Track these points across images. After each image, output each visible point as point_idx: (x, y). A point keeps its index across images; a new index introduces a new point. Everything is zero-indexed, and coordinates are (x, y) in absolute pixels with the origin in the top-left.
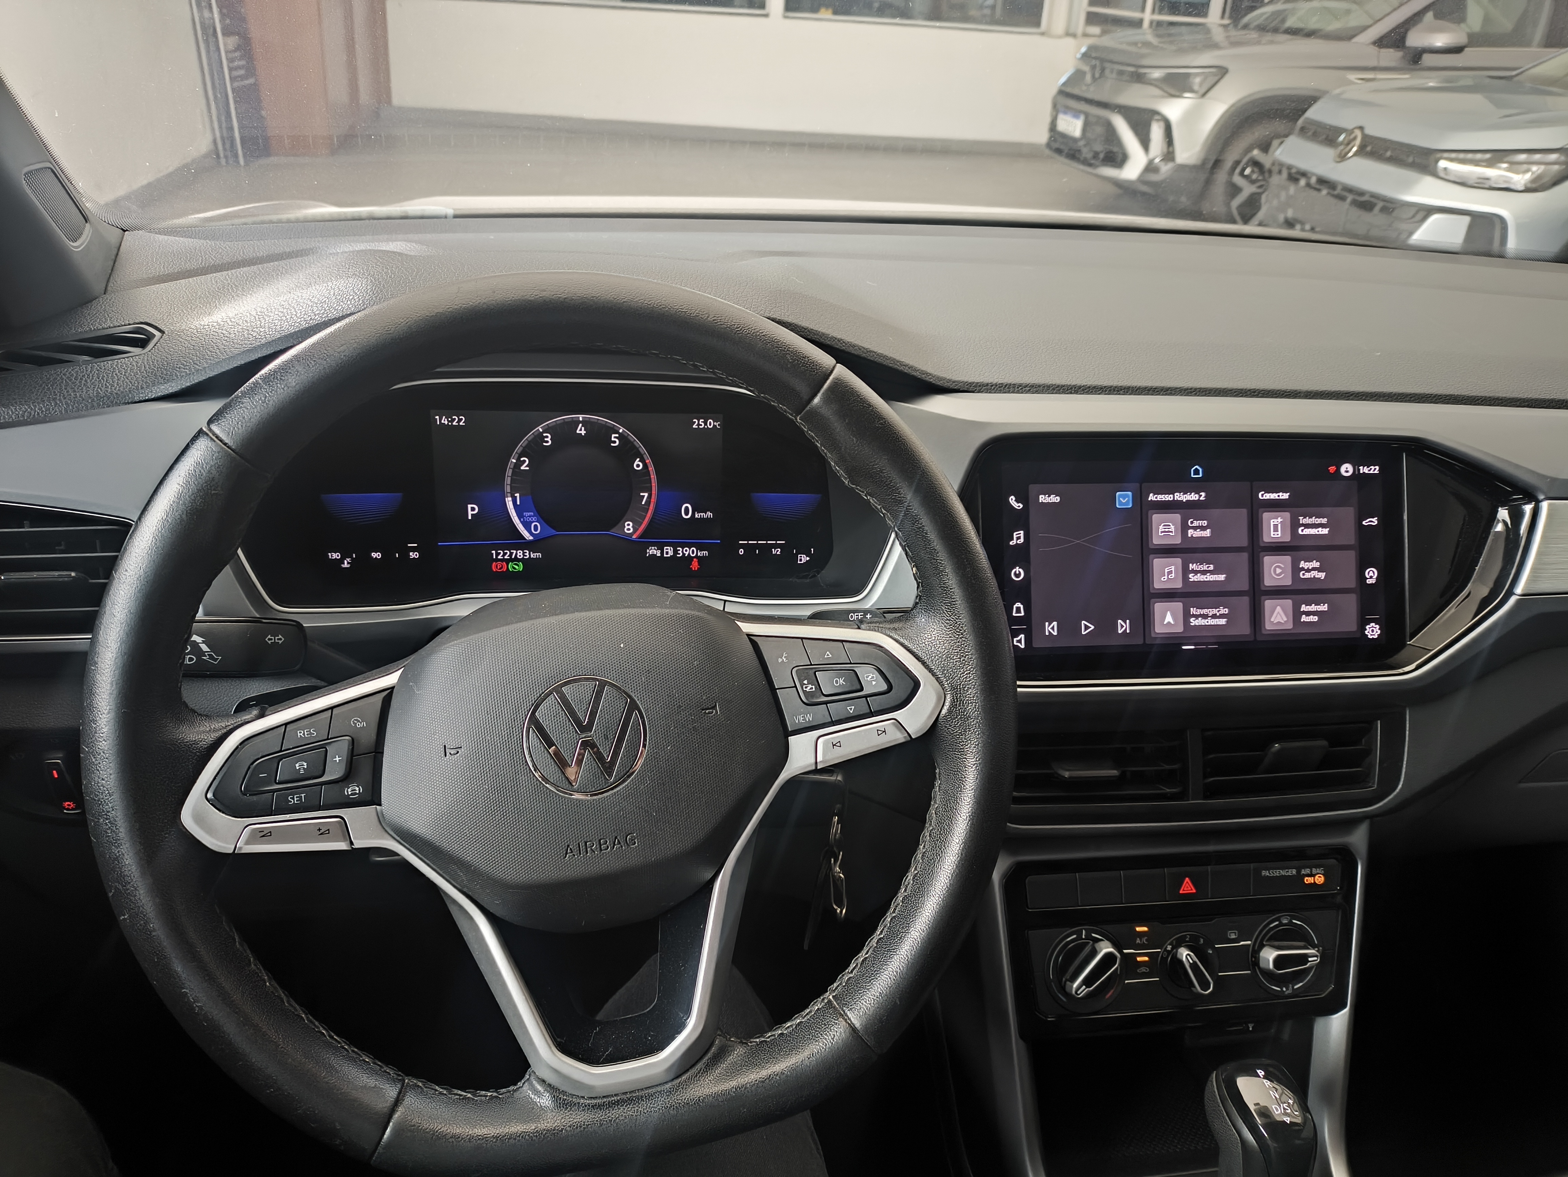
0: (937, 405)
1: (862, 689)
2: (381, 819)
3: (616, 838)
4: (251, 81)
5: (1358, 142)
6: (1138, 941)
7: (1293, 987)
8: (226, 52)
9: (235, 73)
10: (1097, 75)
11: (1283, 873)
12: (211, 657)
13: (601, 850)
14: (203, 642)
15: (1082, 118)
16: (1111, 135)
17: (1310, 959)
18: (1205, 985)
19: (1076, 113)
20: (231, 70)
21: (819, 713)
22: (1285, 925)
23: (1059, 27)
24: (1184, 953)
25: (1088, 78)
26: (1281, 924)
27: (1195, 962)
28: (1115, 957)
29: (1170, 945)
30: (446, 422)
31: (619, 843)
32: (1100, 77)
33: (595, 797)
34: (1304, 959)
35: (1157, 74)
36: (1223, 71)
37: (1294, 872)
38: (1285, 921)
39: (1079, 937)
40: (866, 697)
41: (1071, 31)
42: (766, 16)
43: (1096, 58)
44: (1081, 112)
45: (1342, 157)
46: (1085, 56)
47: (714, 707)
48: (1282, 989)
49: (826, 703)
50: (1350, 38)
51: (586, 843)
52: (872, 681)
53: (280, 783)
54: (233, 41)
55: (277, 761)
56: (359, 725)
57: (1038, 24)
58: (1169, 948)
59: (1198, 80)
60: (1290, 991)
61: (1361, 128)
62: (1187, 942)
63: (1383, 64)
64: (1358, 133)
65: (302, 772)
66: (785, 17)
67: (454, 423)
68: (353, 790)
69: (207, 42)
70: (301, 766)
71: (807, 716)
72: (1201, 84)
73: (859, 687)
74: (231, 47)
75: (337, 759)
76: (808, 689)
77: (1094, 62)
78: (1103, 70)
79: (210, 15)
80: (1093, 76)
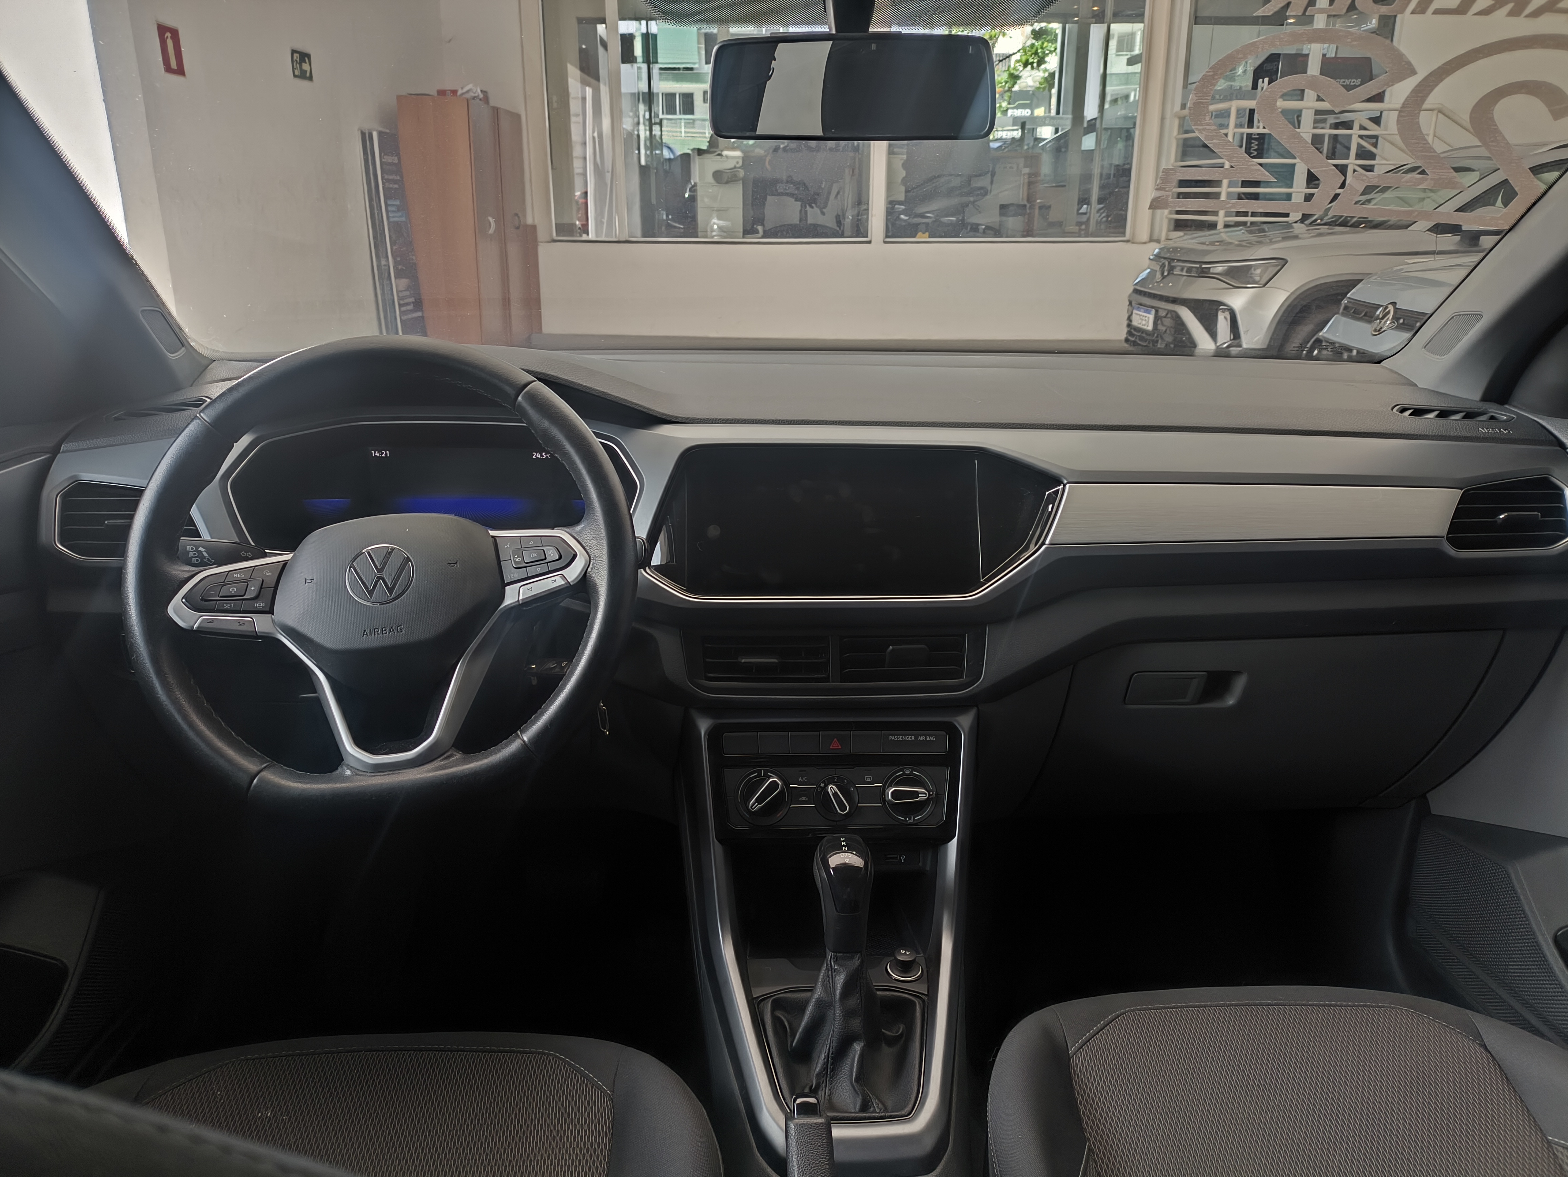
0: (665, 430)
1: (546, 559)
2: (273, 621)
3: (392, 628)
4: (419, 314)
5: (1391, 315)
6: (800, 779)
7: (914, 818)
8: (398, 292)
9: (403, 309)
10: (1166, 274)
11: (905, 738)
12: (208, 560)
13: (383, 634)
14: (205, 551)
15: (1153, 311)
16: (1180, 326)
17: (920, 795)
18: (843, 808)
19: (1147, 308)
20: (400, 306)
21: (522, 574)
22: (908, 774)
23: (1144, 236)
24: (832, 789)
25: (1158, 276)
26: (904, 774)
27: (836, 793)
28: (778, 784)
29: (822, 782)
30: (378, 455)
31: (393, 630)
32: (1168, 274)
33: (382, 606)
34: (916, 794)
35: (1220, 268)
36: (1283, 262)
37: (913, 738)
38: (908, 772)
39: (759, 775)
40: (547, 563)
41: (1155, 237)
42: (870, 242)
43: (1165, 258)
44: (1152, 307)
45: (1379, 331)
46: (1158, 257)
47: (456, 563)
48: (906, 819)
49: (526, 567)
50: (1407, 227)
51: (375, 629)
52: (552, 554)
53: (221, 597)
54: (404, 282)
55: (220, 587)
56: (268, 574)
57: (1123, 234)
58: (822, 785)
59: (1258, 271)
60: (911, 821)
61: (1394, 304)
62: (836, 782)
63: (1440, 248)
64: (1391, 308)
65: (233, 592)
66: (885, 242)
67: (383, 456)
68: (260, 605)
69: (382, 285)
70: (233, 590)
71: (517, 574)
72: (1261, 276)
73: (544, 558)
74: (401, 288)
75: (253, 588)
76: (517, 560)
77: (1163, 261)
78: (1171, 269)
79: (387, 264)
80: (1163, 273)
